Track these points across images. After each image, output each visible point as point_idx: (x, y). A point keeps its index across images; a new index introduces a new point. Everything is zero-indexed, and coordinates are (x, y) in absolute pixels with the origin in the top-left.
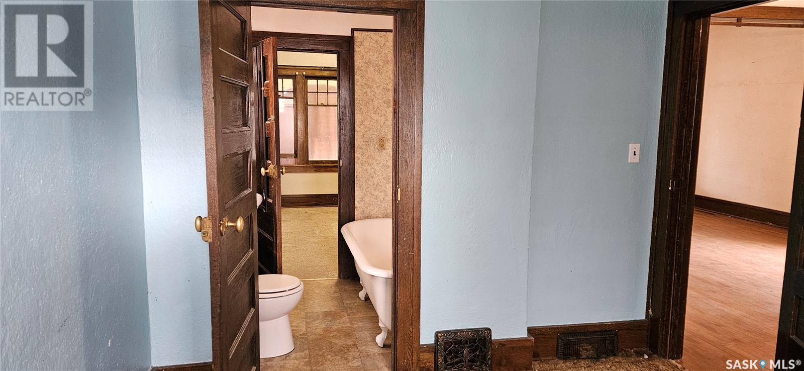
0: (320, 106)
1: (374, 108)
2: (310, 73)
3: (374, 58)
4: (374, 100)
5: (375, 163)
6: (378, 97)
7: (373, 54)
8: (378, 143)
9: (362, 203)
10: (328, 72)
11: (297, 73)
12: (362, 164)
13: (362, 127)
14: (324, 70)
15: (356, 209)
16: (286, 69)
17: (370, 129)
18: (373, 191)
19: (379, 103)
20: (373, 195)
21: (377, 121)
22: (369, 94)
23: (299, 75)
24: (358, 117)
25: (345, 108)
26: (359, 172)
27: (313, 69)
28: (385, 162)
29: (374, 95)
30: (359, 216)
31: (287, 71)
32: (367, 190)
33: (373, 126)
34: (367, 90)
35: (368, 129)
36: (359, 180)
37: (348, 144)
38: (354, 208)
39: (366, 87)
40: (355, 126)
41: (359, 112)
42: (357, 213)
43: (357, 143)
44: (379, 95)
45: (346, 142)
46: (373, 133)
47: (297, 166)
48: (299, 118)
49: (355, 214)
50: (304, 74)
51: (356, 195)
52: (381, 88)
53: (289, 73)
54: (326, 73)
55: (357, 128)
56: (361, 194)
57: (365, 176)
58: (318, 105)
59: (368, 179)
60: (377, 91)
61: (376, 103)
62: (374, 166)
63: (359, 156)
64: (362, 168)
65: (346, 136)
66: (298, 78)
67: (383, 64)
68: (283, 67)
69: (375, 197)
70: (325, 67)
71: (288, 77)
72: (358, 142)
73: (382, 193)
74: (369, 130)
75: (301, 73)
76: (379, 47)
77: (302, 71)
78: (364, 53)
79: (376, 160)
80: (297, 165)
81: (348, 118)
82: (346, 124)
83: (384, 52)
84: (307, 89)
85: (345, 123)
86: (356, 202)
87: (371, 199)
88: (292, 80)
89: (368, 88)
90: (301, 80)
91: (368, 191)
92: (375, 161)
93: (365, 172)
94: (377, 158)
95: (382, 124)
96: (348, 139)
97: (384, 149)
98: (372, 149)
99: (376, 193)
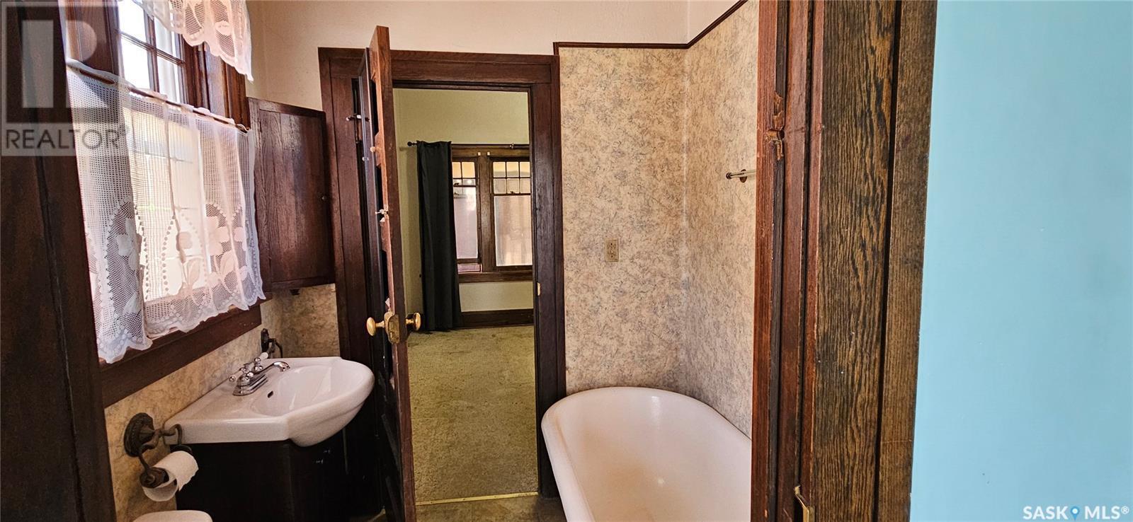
0: (509, 195)
1: (597, 188)
2: (496, 153)
3: (596, 95)
4: (597, 172)
5: (601, 287)
6: (604, 166)
7: (594, 89)
8: (606, 250)
9: (579, 360)
10: (519, 151)
11: (479, 154)
12: (577, 289)
13: (576, 222)
14: (514, 149)
15: (567, 372)
16: (465, 149)
17: (591, 226)
18: (597, 338)
19: (605, 177)
20: (598, 345)
21: (602, 210)
22: (588, 161)
23: (482, 155)
24: (568, 205)
25: (545, 188)
26: (571, 304)
27: (499, 148)
28: (618, 285)
29: (597, 163)
30: (573, 384)
31: (467, 152)
32: (586, 336)
33: (595, 219)
34: (584, 154)
35: (586, 226)
36: (573, 319)
37: (550, 254)
38: (564, 368)
39: (582, 150)
40: (564, 220)
41: (569, 195)
42: (571, 380)
43: (567, 252)
44: (606, 163)
45: (547, 251)
46: (596, 232)
47: (481, 274)
48: (482, 212)
49: (567, 379)
50: (489, 154)
51: (566, 346)
52: (610, 150)
53: (470, 154)
54: (517, 153)
55: (566, 224)
56: (576, 343)
57: (584, 311)
58: (507, 194)
59: (588, 317)
60: (603, 156)
61: (600, 179)
62: (599, 293)
63: (571, 276)
64: (576, 296)
65: (546, 239)
66: (482, 160)
67: (612, 106)
68: (461, 147)
69: (601, 348)
70: (515, 145)
71: (468, 159)
72: (569, 249)
73: (615, 341)
74: (589, 227)
75: (484, 154)
76: (605, 76)
77: (486, 150)
78: (577, 87)
79: (602, 282)
80: (481, 272)
81: (550, 207)
82: (547, 217)
83: (613, 85)
84: (492, 174)
85: (544, 215)
86: (567, 359)
87: (595, 351)
88: (473, 163)
89: (586, 150)
90: (485, 162)
91: (589, 338)
92: (600, 283)
93: (583, 304)
94: (605, 277)
95: (613, 216)
96: (550, 246)
97: (617, 260)
98: (594, 262)
99: (604, 341)
